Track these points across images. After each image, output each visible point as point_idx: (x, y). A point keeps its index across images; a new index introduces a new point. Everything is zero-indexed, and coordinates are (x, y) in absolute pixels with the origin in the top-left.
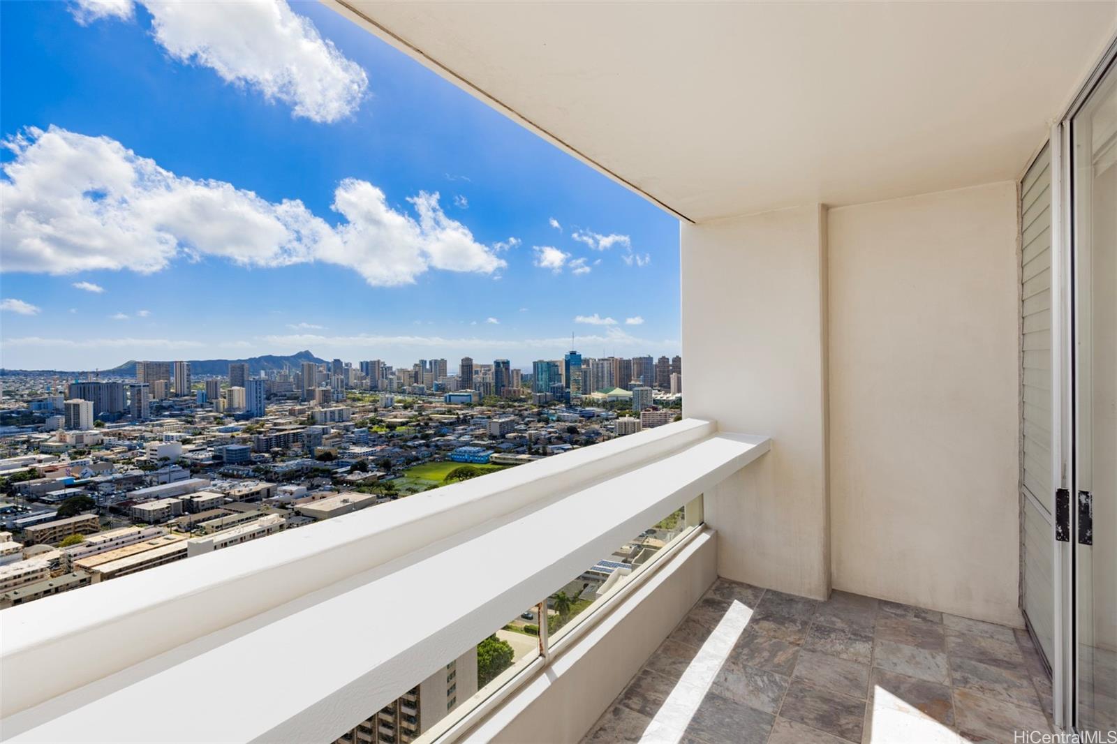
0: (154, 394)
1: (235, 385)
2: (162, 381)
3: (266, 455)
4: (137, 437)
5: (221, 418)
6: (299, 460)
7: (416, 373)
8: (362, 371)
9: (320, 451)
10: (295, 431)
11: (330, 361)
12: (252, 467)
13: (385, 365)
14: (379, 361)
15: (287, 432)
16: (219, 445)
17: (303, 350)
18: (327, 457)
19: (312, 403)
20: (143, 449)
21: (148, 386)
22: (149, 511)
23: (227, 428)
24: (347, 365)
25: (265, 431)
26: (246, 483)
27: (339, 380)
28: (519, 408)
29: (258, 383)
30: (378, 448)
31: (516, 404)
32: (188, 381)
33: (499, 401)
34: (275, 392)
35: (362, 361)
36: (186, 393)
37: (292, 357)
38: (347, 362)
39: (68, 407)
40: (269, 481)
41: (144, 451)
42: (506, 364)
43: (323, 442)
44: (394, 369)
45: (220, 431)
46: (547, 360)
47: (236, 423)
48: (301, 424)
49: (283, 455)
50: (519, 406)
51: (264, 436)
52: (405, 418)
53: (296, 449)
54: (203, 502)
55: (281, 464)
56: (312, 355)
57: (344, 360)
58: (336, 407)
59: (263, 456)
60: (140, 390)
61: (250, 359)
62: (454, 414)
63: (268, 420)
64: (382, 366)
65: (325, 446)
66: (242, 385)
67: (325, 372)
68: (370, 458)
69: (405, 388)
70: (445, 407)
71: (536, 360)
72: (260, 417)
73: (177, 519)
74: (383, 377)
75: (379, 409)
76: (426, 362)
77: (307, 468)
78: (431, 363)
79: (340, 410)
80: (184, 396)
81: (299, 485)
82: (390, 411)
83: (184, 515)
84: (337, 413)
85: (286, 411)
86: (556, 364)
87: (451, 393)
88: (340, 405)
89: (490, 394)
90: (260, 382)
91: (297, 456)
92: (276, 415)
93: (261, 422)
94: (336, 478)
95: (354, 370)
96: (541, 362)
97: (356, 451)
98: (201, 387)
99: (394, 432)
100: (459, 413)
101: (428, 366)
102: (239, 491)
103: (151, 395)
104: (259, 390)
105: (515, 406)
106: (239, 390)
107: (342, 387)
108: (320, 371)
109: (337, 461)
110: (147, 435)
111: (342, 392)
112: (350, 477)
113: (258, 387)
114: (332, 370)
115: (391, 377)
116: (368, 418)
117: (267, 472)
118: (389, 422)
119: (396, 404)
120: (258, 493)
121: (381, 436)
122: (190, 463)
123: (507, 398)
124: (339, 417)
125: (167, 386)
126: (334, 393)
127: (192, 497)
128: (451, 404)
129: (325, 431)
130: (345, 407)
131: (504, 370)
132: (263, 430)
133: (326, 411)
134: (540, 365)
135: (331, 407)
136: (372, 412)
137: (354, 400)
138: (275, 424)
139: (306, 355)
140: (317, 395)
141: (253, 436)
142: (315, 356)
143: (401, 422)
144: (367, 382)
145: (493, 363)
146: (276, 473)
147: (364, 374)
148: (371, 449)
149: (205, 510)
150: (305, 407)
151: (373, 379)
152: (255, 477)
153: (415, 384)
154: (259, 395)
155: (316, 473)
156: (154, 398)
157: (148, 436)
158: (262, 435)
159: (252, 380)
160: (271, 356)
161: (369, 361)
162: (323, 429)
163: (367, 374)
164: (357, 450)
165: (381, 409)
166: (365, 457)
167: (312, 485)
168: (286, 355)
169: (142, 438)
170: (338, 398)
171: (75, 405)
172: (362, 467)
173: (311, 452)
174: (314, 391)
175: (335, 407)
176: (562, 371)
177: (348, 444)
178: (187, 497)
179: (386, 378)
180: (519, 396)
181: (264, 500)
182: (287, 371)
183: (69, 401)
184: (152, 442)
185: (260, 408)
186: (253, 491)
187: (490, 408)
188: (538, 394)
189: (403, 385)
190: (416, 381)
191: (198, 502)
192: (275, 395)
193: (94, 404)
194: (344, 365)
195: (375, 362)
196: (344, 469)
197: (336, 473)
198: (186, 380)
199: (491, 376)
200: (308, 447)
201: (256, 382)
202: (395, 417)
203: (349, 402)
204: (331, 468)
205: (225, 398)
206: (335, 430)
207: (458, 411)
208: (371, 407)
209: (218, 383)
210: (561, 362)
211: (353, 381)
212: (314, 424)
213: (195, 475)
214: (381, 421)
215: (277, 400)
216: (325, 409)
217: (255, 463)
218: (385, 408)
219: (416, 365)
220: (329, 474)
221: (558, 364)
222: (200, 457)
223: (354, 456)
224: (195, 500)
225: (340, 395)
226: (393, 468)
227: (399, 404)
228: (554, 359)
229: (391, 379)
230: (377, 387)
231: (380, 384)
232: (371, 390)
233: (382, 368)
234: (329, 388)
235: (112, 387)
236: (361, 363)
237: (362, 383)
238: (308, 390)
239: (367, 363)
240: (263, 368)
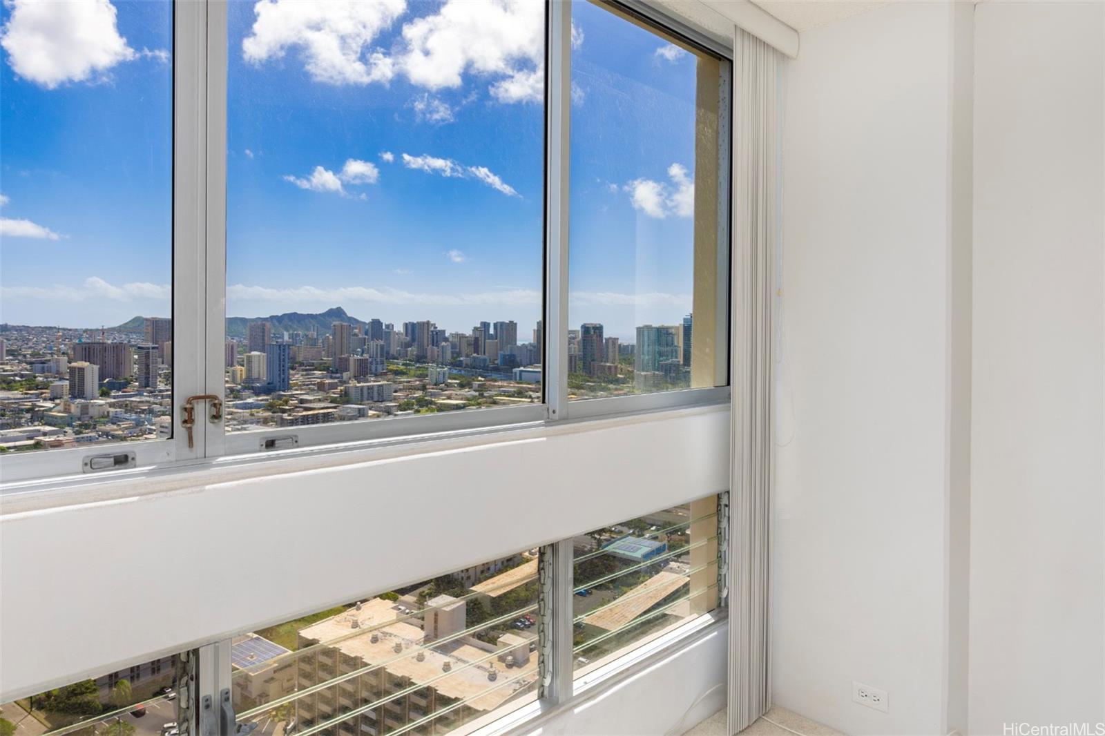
0: (163, 358)
1: (255, 350)
4: (145, 410)
5: (239, 391)
7: (476, 340)
8: (406, 335)
10: (326, 411)
11: (367, 322)
13: (436, 328)
14: (428, 323)
15: (316, 412)
16: (237, 425)
17: (335, 307)
19: (346, 375)
20: (152, 425)
21: (157, 348)
23: (246, 403)
24: (388, 326)
25: (290, 410)
27: (379, 346)
28: (616, 392)
29: (282, 348)
31: (611, 386)
33: (588, 381)
34: (300, 360)
35: (407, 322)
37: (320, 315)
38: (387, 323)
39: (72, 370)
41: (153, 427)
42: (599, 329)
44: (447, 335)
45: (236, 406)
46: (656, 324)
47: (256, 398)
48: (331, 402)
50: (616, 389)
51: (289, 415)
52: (462, 399)
56: (345, 314)
57: (385, 321)
58: (374, 381)
60: (148, 353)
61: (272, 317)
62: (526, 397)
63: (292, 396)
64: (432, 329)
66: (263, 350)
67: (360, 336)
69: (462, 359)
70: (514, 387)
71: (641, 326)
72: (284, 391)
74: (433, 344)
75: (428, 387)
76: (489, 324)
78: (495, 325)
79: (379, 386)
82: (442, 390)
84: (376, 389)
85: (314, 384)
86: (670, 331)
87: (522, 368)
88: (380, 379)
89: (575, 372)
90: (284, 346)
92: (302, 390)
93: (284, 398)
95: (397, 334)
96: (649, 328)
100: (533, 396)
101: (492, 331)
103: (161, 360)
104: (282, 357)
105: (610, 389)
106: (259, 356)
107: (382, 356)
108: (356, 335)
110: (157, 408)
111: (382, 363)
113: (282, 353)
114: (370, 333)
115: (444, 344)
116: (414, 398)
118: (441, 404)
119: (449, 381)
123: (598, 378)
124: (379, 394)
126: (371, 363)
128: (521, 383)
129: (362, 412)
130: (386, 382)
131: (595, 337)
132: (287, 407)
133: (363, 387)
134: (646, 333)
135: (370, 382)
136: (419, 389)
137: (397, 373)
138: (302, 401)
139: (337, 313)
140: (352, 366)
141: (276, 415)
142: (349, 314)
143: (457, 405)
144: (412, 351)
145: (579, 328)
147: (409, 340)
150: (336, 381)
151: (421, 346)
153: (475, 355)
154: (282, 363)
156: (163, 363)
157: (157, 410)
158: (286, 414)
159: (275, 343)
160: (295, 314)
161: (415, 322)
162: (359, 409)
163: (413, 340)
165: (431, 387)
168: (314, 313)
169: (151, 411)
170: (376, 370)
171: (79, 368)
174: (347, 360)
175: (372, 382)
176: (680, 342)
179: (437, 346)
180: (616, 375)
182: (315, 333)
183: (74, 364)
184: (162, 417)
185: (284, 379)
187: (576, 391)
188: (642, 373)
189: (459, 354)
190: (476, 351)
192: (301, 364)
193: (99, 369)
194: (384, 327)
195: (424, 323)
199: (577, 346)
201: (280, 346)
202: (449, 398)
203: (391, 376)
205: (243, 366)
206: (374, 412)
207: (531, 393)
208: (418, 383)
209: (235, 347)
210: (677, 328)
211: (395, 349)
212: (348, 402)
214: (431, 403)
215: (303, 370)
216: (362, 384)
218: (435, 385)
219: (476, 329)
221: (673, 331)
225: (380, 367)
227: (454, 381)
228: (667, 324)
229: (443, 347)
230: (426, 357)
231: (429, 354)
232: (418, 361)
233: (432, 332)
234: (366, 356)
235: (118, 349)
236: (406, 325)
237: (407, 351)
238: (340, 359)
239: (413, 325)
240: (287, 331)
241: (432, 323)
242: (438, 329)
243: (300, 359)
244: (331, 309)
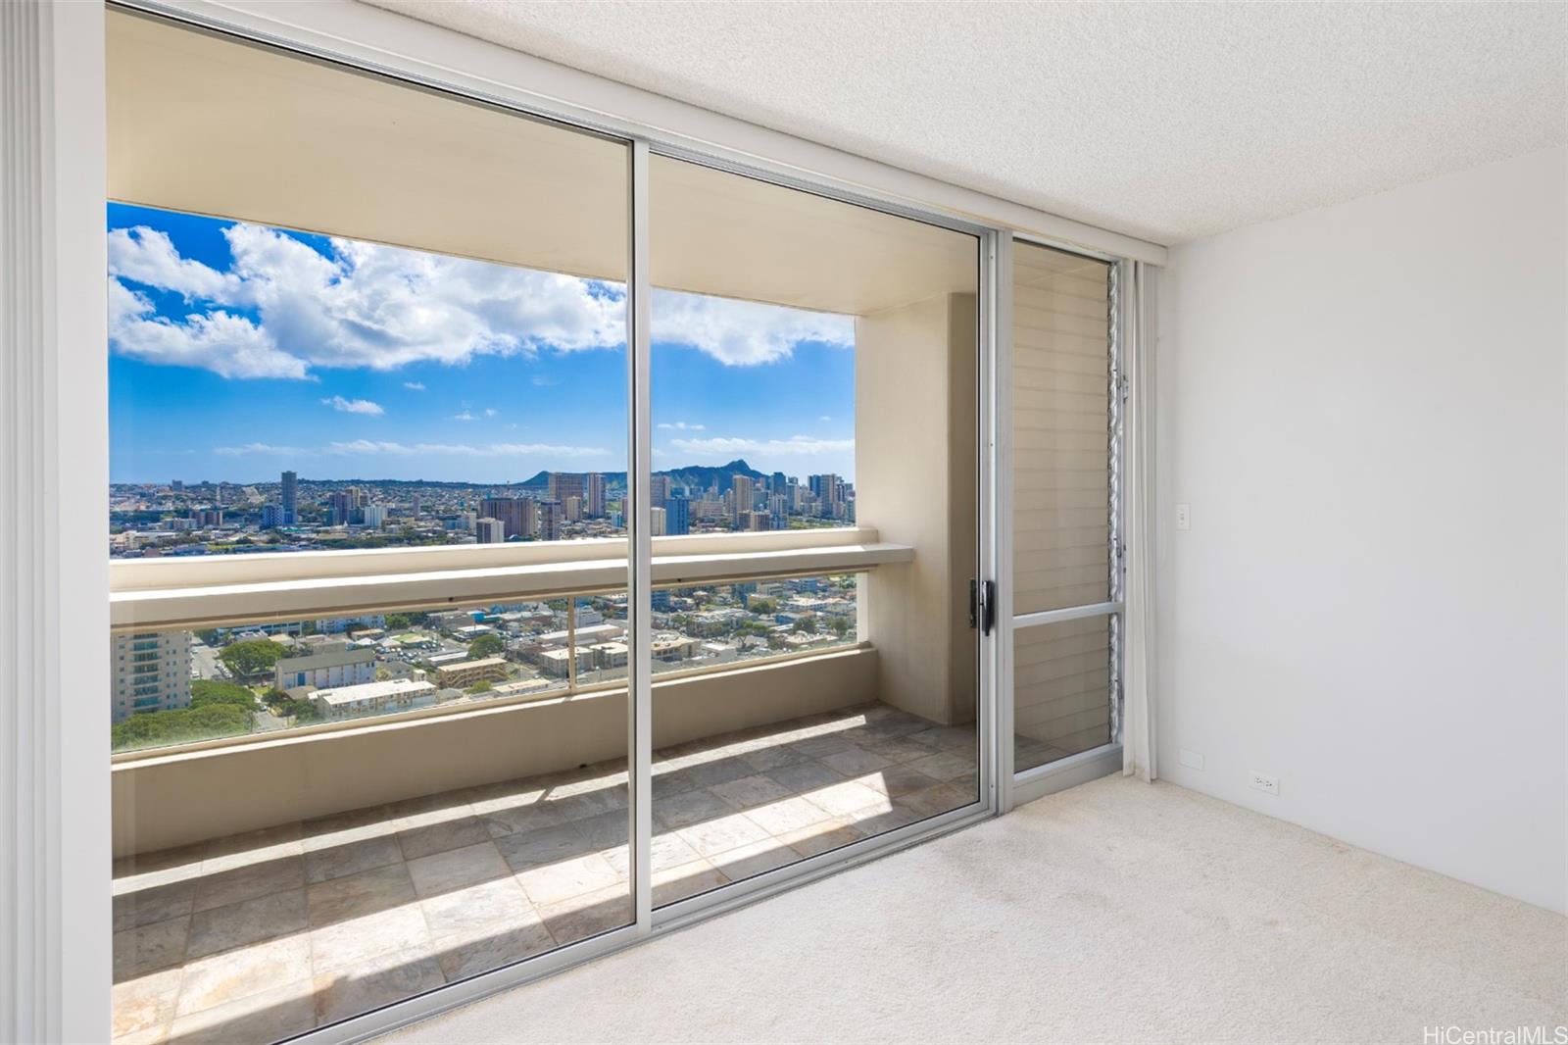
0: (566, 514)
1: (655, 505)
2: (574, 497)
3: (689, 601)
6: (728, 610)
8: (811, 489)
9: (754, 599)
11: (770, 475)
12: (671, 614)
13: (842, 481)
14: (833, 476)
17: (736, 460)
18: (763, 609)
21: (559, 504)
22: (557, 661)
24: (791, 480)
26: (664, 636)
27: (781, 502)
29: (681, 503)
30: (831, 601)
32: (602, 499)
35: (812, 475)
36: (600, 514)
37: (722, 468)
38: (791, 476)
39: (479, 525)
40: (691, 635)
43: (758, 588)
49: (709, 602)
53: (724, 595)
54: (615, 655)
55: (705, 614)
56: (748, 467)
57: (788, 474)
59: (685, 602)
60: (550, 509)
61: (673, 472)
64: (838, 483)
65: (761, 593)
66: (663, 506)
67: (763, 490)
68: (819, 614)
73: (587, 674)
74: (839, 500)
77: (737, 622)
80: (599, 517)
81: (727, 643)
83: (593, 670)
90: (684, 502)
91: (726, 604)
94: (774, 638)
95: (801, 488)
97: (800, 603)
98: (617, 506)
99: (852, 579)
102: (656, 645)
103: (563, 516)
104: (681, 513)
106: (659, 512)
107: (784, 512)
108: (758, 489)
109: (775, 614)
111: (785, 519)
112: (791, 639)
113: (681, 509)
114: (772, 486)
115: (851, 498)
117: (689, 624)
120: (677, 649)
121: (833, 585)
122: (602, 604)
125: (582, 503)
126: (773, 519)
127: (603, 648)
139: (740, 466)
140: (753, 522)
142: (752, 468)
144: (816, 506)
146: (699, 625)
147: (813, 494)
148: (819, 602)
149: (616, 666)
151: (826, 500)
152: (677, 629)
154: (681, 518)
155: (749, 630)
156: (566, 518)
159: (675, 498)
160: (697, 467)
161: (820, 475)
163: (818, 495)
164: (803, 601)
166: (812, 613)
167: (744, 645)
168: (716, 466)
170: (779, 527)
171: (486, 524)
172: (808, 626)
173: (743, 599)
174: (747, 516)
177: (791, 592)
178: (599, 647)
179: (844, 501)
181: (684, 659)
182: (716, 488)
183: (481, 520)
186: (672, 646)
191: (609, 654)
192: (701, 520)
193: (505, 525)
194: (787, 481)
195: (828, 476)
196: (784, 627)
197: (774, 631)
198: (600, 497)
200: (740, 593)
201: (679, 501)
204: (767, 624)
211: (798, 504)
213: (607, 620)
215: (703, 527)
217: (673, 610)
220: (763, 632)
222: (614, 597)
223: (797, 609)
224: (608, 651)
225: (782, 524)
226: (849, 630)
229: (850, 502)
230: (831, 513)
231: (834, 510)
232: (822, 517)
233: (838, 485)
234: (767, 512)
235: (523, 504)
236: (811, 478)
237: (811, 506)
238: (741, 514)
239: (818, 478)
240: (688, 484)
241: (839, 475)
242: (845, 482)
243: (700, 515)
244: (733, 463)
